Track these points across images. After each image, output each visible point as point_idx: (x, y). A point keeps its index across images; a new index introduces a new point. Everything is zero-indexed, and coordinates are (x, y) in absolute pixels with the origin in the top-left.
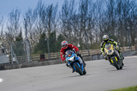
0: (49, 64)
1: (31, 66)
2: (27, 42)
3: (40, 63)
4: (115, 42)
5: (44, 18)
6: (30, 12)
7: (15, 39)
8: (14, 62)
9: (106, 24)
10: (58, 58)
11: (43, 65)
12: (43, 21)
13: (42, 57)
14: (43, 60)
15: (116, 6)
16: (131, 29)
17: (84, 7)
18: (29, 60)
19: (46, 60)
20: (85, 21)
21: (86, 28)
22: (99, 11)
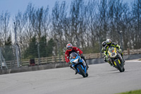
0: (39, 69)
1: (21, 71)
2: (16, 46)
3: (30, 68)
4: (118, 46)
5: (34, 21)
6: (20, 15)
7: (4, 44)
8: (3, 67)
9: (98, 27)
10: (48, 63)
11: (33, 70)
12: (33, 24)
13: (32, 62)
14: (33, 65)
15: (108, 9)
16: (123, 33)
17: (75, 10)
18: (18, 64)
19: (37, 65)
20: (77, 24)
21: (78, 32)
22: (91, 14)
